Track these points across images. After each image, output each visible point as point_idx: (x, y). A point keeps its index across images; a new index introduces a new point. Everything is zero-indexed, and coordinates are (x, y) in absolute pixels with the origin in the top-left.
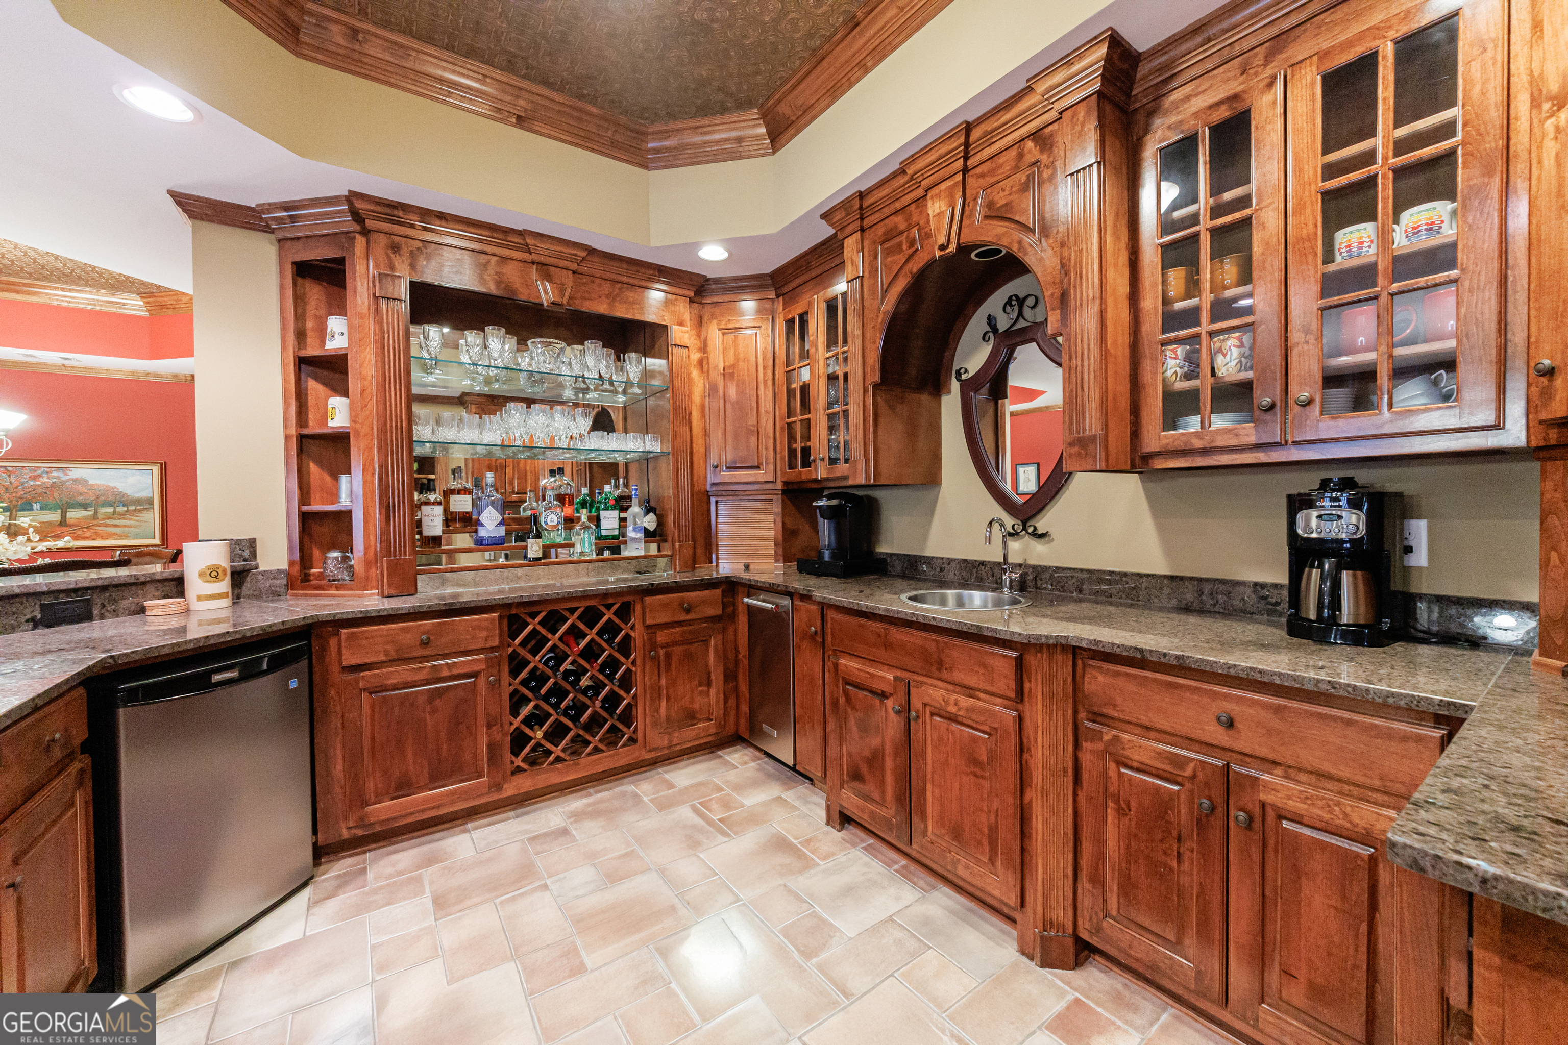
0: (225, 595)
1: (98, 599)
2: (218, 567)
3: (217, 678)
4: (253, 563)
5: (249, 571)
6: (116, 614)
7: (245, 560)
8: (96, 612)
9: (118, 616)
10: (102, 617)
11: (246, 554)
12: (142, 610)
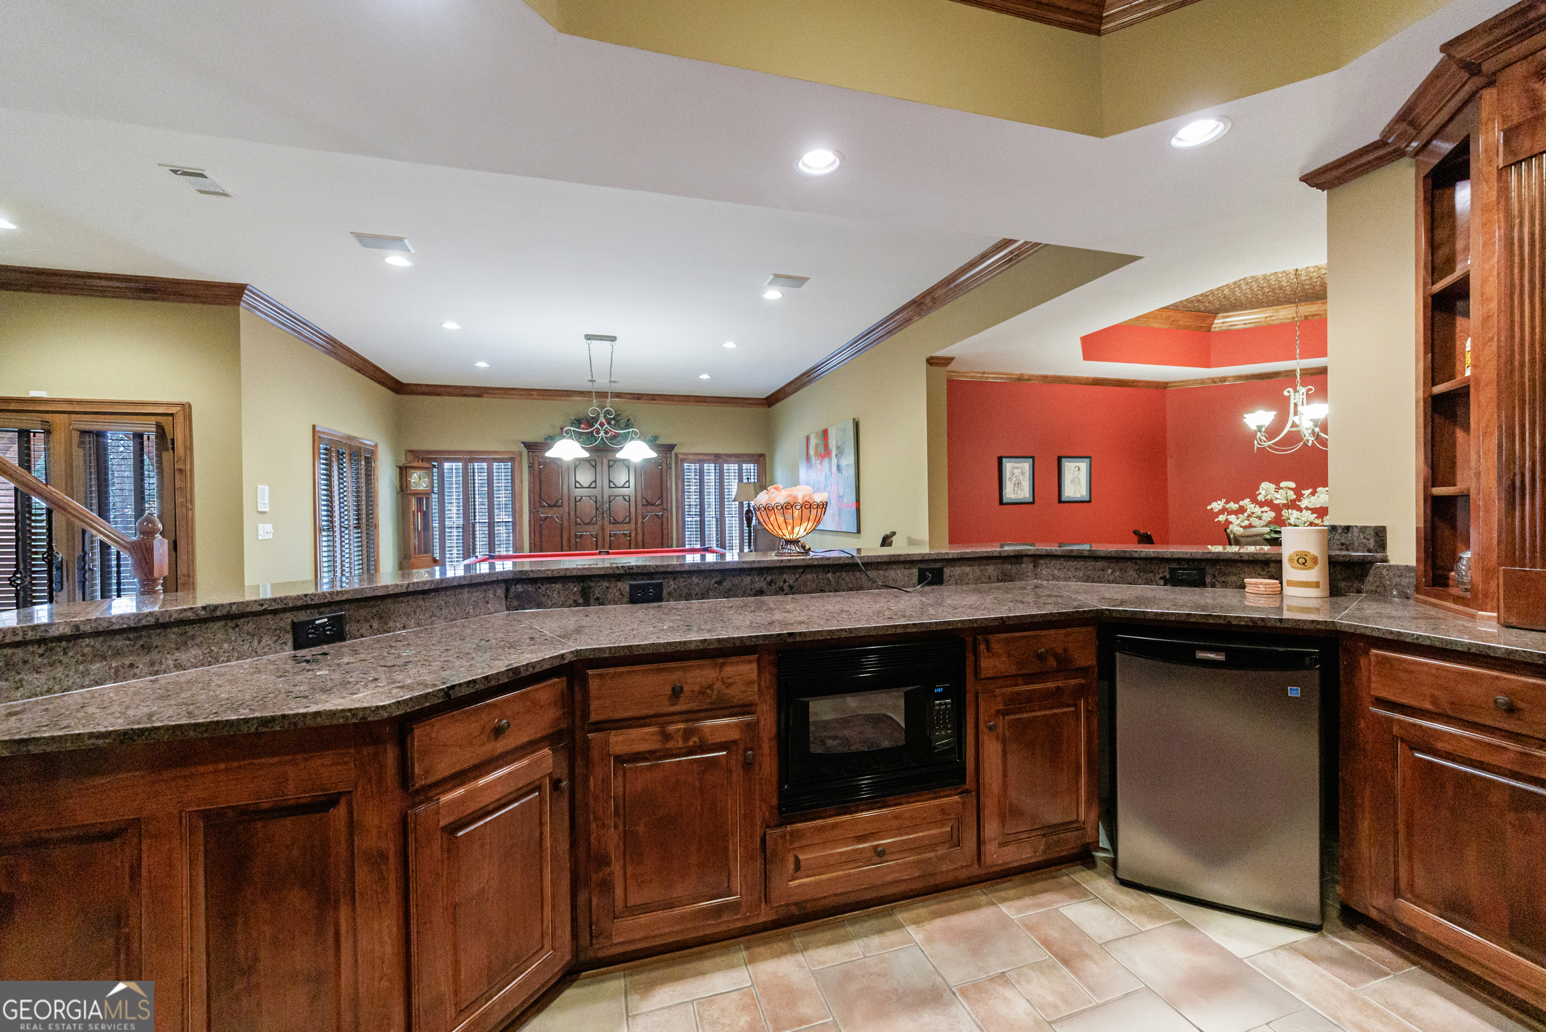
0: (1317, 585)
1: (1209, 570)
2: (1306, 554)
3: (1200, 655)
4: (1379, 555)
5: (1372, 563)
6: (1225, 585)
7: (1369, 551)
8: (1208, 580)
9: (1226, 587)
10: (1213, 586)
11: (1371, 543)
12: (1243, 587)
